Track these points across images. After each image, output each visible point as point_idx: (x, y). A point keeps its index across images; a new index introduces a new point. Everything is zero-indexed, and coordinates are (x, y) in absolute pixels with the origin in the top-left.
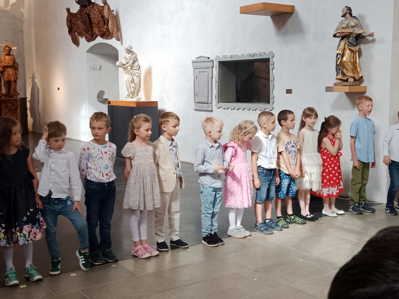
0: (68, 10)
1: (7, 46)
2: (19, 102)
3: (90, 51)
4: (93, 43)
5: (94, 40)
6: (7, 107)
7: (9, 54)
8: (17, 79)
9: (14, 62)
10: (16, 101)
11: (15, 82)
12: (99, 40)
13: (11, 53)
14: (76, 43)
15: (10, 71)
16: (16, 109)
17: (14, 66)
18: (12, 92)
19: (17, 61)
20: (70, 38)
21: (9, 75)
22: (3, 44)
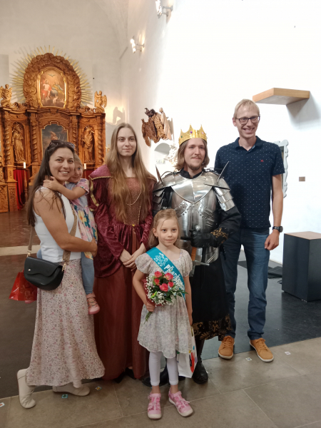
0: (143, 121)
3: (157, 149)
5: (158, 141)
14: (148, 144)
22: (107, 147)
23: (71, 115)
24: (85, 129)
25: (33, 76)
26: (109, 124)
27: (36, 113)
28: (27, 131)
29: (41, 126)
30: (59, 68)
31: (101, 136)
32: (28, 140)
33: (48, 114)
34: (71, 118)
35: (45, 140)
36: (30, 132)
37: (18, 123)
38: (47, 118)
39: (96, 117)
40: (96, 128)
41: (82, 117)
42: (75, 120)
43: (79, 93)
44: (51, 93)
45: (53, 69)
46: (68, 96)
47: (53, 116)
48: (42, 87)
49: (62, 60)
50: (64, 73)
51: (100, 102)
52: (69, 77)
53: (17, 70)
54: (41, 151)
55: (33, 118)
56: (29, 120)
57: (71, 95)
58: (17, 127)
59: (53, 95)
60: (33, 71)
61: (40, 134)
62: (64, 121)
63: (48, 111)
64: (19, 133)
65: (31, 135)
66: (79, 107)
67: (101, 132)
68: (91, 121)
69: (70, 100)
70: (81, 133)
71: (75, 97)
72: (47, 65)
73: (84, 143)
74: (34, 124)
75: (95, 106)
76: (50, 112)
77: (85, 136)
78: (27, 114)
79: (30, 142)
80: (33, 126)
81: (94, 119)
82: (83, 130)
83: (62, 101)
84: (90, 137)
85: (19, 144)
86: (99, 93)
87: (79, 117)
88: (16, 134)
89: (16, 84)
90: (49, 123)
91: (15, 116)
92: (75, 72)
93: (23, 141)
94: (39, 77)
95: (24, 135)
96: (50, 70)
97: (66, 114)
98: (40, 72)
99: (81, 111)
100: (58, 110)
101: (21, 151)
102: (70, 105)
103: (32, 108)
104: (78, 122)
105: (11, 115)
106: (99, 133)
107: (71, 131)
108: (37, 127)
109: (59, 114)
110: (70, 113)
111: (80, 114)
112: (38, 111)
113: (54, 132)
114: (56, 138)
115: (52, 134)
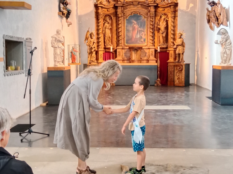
1: (180, 33)
7: (180, 38)
22: (178, 32)
23: (150, 6)
24: (161, 17)
26: (182, 11)
27: (122, 6)
28: (115, 21)
29: (125, 17)
31: (174, 23)
32: (115, 28)
33: (132, 6)
34: (149, 8)
35: (128, 28)
36: (116, 22)
37: (108, 15)
38: (131, 10)
39: (170, 6)
40: (170, 15)
41: (159, 7)
42: (152, 10)
47: (135, 8)
54: (124, 37)
55: (119, 10)
56: (116, 12)
58: (108, 19)
61: (124, 23)
62: (143, 11)
63: (131, 3)
64: (108, 23)
65: (117, 25)
67: (174, 19)
68: (166, 9)
70: (157, 21)
73: (159, 29)
74: (120, 16)
76: (133, 4)
77: (161, 23)
78: (115, 7)
79: (117, 30)
80: (119, 17)
81: (168, 8)
82: (159, 17)
84: (165, 23)
85: (108, 32)
87: (156, 7)
88: (106, 24)
90: (132, 13)
91: (106, 9)
93: (111, 29)
95: (112, 25)
97: (146, 5)
99: (158, 1)
100: (139, 3)
101: (109, 37)
103: (119, 3)
104: (155, 11)
105: (103, 9)
106: (173, 20)
107: (149, 19)
108: (123, 18)
109: (140, 6)
110: (148, 4)
111: (157, 4)
112: (123, 4)
113: (135, 20)
114: (136, 26)
115: (133, 22)
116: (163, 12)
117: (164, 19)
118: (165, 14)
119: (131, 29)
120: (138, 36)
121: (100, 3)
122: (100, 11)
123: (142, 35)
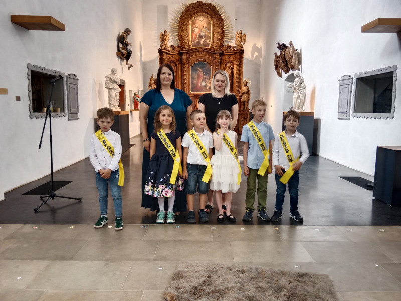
0: (276, 54)
1: (245, 81)
2: (248, 115)
4: (288, 74)
5: (288, 72)
6: (242, 117)
7: (245, 86)
8: (249, 100)
9: (248, 90)
10: (247, 114)
11: (248, 102)
12: (291, 72)
13: (247, 85)
14: (280, 75)
15: (245, 96)
16: (246, 119)
17: (248, 93)
18: (245, 108)
19: (250, 89)
20: (275, 72)
21: (244, 98)
22: (243, 79)
23: (215, 53)
24: (226, 65)
25: (186, 22)
26: (247, 59)
27: (187, 53)
29: (190, 64)
30: (207, 13)
31: (239, 70)
32: (180, 76)
33: (197, 53)
34: (215, 55)
35: (193, 76)
36: (181, 69)
37: (173, 62)
38: (196, 57)
39: (236, 53)
40: (235, 63)
41: (224, 54)
42: (218, 57)
43: (222, 34)
44: (200, 35)
45: (202, 15)
46: (213, 37)
47: (201, 55)
48: (193, 31)
49: (209, 5)
50: (211, 17)
51: (240, 40)
52: (215, 20)
53: (174, 18)
54: (189, 85)
55: (184, 57)
56: (181, 59)
57: (216, 36)
58: (172, 65)
59: (201, 37)
60: (186, 18)
61: (189, 70)
62: (209, 58)
63: (197, 50)
65: (183, 72)
66: (222, 45)
67: (240, 67)
68: (231, 57)
69: (215, 40)
71: (219, 37)
72: (197, 12)
74: (185, 62)
75: (236, 44)
76: (198, 51)
77: (226, 71)
78: (180, 54)
79: (182, 77)
80: (184, 64)
81: (234, 56)
83: (208, 42)
86: (239, 32)
87: (222, 54)
89: (173, 29)
90: (197, 60)
91: (171, 56)
92: (220, 15)
93: (176, 77)
94: (191, 22)
95: (177, 72)
96: (199, 15)
97: (211, 53)
98: (191, 18)
99: (223, 49)
100: (204, 50)
102: (215, 44)
103: (184, 49)
104: (221, 59)
105: (168, 55)
106: (238, 67)
107: (214, 67)
108: (188, 65)
109: (205, 53)
110: (214, 51)
111: (223, 51)
112: (188, 51)
113: (200, 68)
114: (201, 74)
115: (198, 70)
116: (229, 60)
117: (230, 67)
118: (230, 62)
119: (196, 76)
120: (203, 84)
121: (165, 48)
122: (165, 56)
123: (207, 82)
